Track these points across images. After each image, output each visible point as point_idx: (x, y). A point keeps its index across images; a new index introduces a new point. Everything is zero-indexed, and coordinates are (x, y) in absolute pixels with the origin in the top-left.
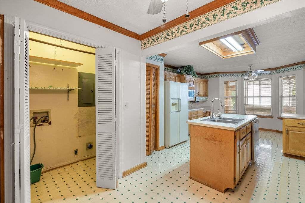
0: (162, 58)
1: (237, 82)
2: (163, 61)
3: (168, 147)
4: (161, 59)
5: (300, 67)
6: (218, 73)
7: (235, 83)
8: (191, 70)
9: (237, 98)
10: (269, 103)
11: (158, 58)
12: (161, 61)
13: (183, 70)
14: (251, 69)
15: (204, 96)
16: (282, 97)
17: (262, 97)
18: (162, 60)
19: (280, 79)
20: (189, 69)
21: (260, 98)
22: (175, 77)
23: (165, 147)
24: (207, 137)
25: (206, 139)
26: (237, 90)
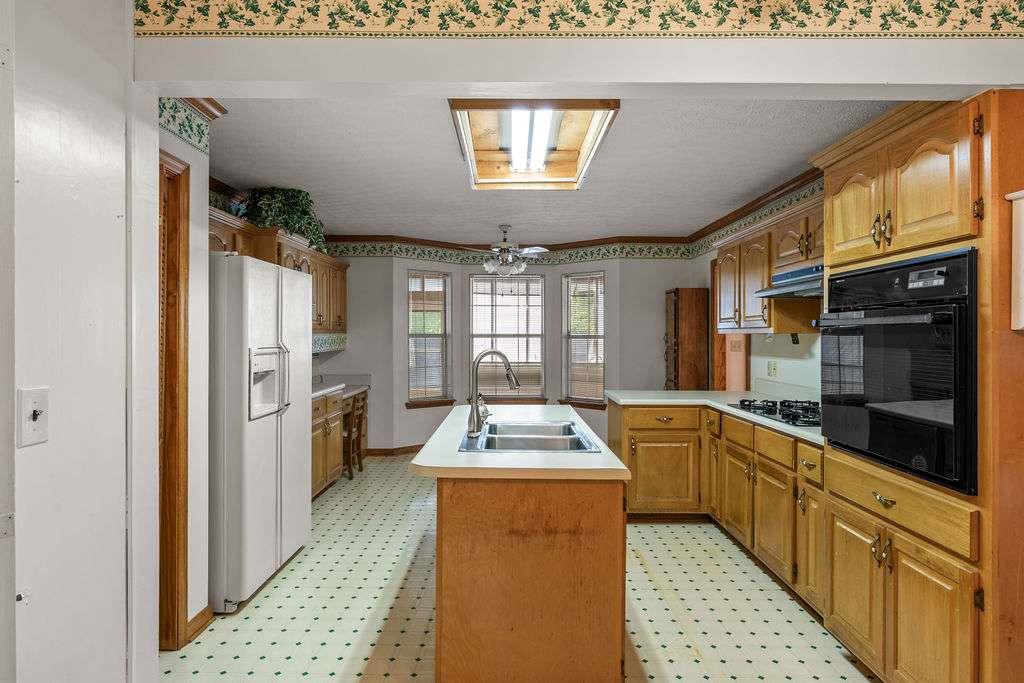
0: (198, 121)
1: (448, 280)
2: (205, 139)
3: (233, 608)
4: (194, 127)
5: (615, 251)
6: (391, 239)
7: (441, 281)
8: (305, 212)
9: (449, 341)
10: (536, 356)
11: (181, 116)
12: (195, 140)
13: (270, 205)
14: (505, 240)
15: (334, 331)
16: (569, 336)
17: (532, 336)
18: (201, 133)
19: (564, 281)
20: (296, 204)
21: (527, 341)
22: (234, 235)
23: (214, 612)
24: (521, 525)
25: (511, 532)
26: (448, 307)
